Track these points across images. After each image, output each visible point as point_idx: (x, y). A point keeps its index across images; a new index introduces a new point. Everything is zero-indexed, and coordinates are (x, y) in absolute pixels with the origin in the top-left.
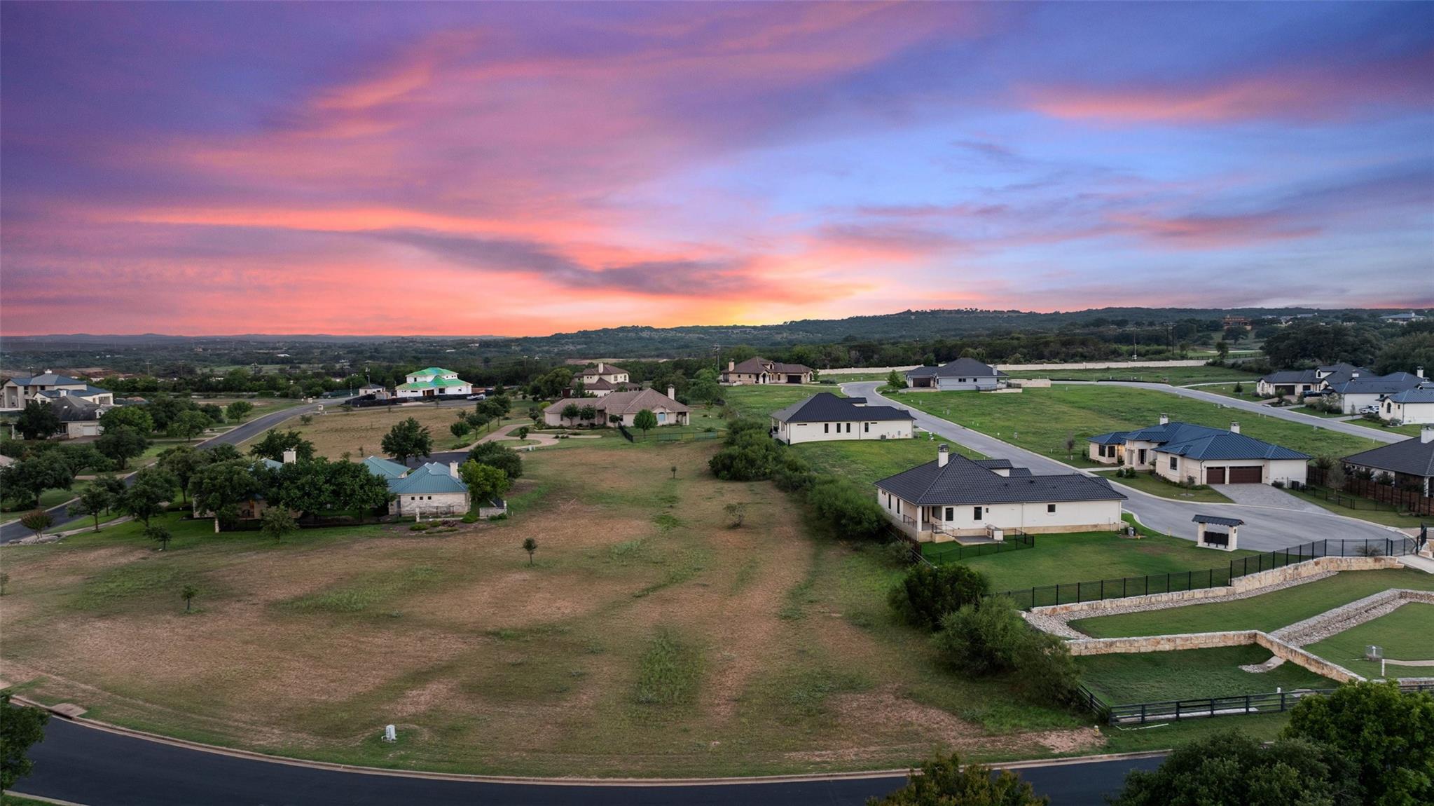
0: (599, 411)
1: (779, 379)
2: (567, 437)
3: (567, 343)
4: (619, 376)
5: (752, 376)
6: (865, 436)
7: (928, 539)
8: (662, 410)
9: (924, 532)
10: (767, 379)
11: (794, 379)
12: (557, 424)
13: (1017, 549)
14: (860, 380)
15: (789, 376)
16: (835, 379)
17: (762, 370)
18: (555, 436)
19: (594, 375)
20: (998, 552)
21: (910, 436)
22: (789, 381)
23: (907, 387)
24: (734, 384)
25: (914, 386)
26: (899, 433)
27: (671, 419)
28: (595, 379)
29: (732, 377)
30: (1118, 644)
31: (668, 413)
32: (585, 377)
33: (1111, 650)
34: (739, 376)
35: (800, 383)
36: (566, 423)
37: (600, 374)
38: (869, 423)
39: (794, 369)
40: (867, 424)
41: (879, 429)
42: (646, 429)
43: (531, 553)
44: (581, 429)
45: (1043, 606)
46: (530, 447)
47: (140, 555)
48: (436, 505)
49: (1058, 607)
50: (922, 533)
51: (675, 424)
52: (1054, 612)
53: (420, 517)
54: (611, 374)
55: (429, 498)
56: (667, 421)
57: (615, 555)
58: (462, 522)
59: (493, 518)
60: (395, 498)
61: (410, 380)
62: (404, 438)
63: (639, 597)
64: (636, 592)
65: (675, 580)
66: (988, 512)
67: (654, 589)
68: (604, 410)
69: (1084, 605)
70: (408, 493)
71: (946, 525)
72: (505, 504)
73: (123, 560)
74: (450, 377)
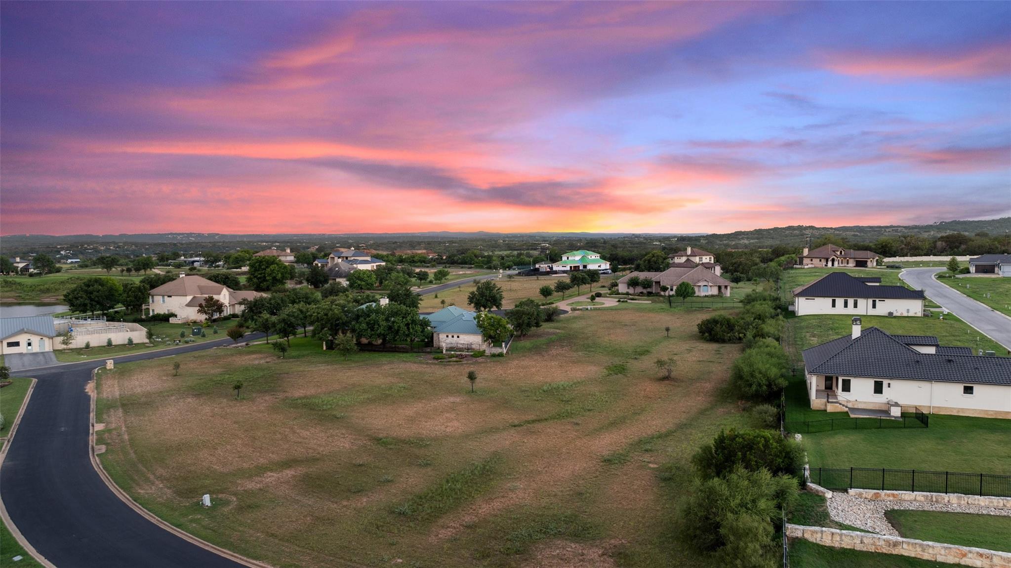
0: (656, 282)
1: (848, 264)
2: (627, 301)
3: (743, 239)
4: (704, 258)
5: (823, 260)
6: (872, 312)
7: (823, 407)
8: (705, 283)
9: (818, 401)
10: (836, 263)
11: (861, 264)
12: (624, 291)
13: (905, 427)
14: (929, 266)
15: (857, 261)
16: (901, 265)
17: (831, 255)
18: (617, 300)
19: (682, 256)
20: (880, 427)
21: (919, 314)
22: (856, 266)
23: (968, 272)
24: (806, 267)
25: (976, 271)
26: (908, 311)
27: (715, 291)
28: (684, 259)
29: (806, 261)
30: (905, 546)
31: (711, 286)
32: (676, 258)
33: (896, 551)
34: (812, 260)
35: (866, 267)
36: (631, 291)
37: (688, 256)
38: (877, 300)
39: (861, 255)
40: (874, 302)
41: (885, 307)
42: (684, 297)
43: (473, 383)
44: (639, 295)
45: (864, 489)
46: (589, 307)
47: (268, 360)
48: (462, 342)
49: (883, 493)
50: (816, 401)
51: (716, 296)
52: (877, 497)
53: (447, 350)
54: (696, 256)
55: (458, 337)
56: (710, 293)
57: (541, 391)
58: (472, 356)
59: (494, 356)
60: (435, 335)
61: (564, 258)
62: (482, 294)
63: (515, 426)
64: (516, 422)
65: (559, 417)
66: (889, 387)
67: (534, 421)
68: (659, 282)
69: (919, 495)
70: (444, 332)
71: (842, 396)
72: (503, 346)
73: (257, 362)
74: (593, 257)
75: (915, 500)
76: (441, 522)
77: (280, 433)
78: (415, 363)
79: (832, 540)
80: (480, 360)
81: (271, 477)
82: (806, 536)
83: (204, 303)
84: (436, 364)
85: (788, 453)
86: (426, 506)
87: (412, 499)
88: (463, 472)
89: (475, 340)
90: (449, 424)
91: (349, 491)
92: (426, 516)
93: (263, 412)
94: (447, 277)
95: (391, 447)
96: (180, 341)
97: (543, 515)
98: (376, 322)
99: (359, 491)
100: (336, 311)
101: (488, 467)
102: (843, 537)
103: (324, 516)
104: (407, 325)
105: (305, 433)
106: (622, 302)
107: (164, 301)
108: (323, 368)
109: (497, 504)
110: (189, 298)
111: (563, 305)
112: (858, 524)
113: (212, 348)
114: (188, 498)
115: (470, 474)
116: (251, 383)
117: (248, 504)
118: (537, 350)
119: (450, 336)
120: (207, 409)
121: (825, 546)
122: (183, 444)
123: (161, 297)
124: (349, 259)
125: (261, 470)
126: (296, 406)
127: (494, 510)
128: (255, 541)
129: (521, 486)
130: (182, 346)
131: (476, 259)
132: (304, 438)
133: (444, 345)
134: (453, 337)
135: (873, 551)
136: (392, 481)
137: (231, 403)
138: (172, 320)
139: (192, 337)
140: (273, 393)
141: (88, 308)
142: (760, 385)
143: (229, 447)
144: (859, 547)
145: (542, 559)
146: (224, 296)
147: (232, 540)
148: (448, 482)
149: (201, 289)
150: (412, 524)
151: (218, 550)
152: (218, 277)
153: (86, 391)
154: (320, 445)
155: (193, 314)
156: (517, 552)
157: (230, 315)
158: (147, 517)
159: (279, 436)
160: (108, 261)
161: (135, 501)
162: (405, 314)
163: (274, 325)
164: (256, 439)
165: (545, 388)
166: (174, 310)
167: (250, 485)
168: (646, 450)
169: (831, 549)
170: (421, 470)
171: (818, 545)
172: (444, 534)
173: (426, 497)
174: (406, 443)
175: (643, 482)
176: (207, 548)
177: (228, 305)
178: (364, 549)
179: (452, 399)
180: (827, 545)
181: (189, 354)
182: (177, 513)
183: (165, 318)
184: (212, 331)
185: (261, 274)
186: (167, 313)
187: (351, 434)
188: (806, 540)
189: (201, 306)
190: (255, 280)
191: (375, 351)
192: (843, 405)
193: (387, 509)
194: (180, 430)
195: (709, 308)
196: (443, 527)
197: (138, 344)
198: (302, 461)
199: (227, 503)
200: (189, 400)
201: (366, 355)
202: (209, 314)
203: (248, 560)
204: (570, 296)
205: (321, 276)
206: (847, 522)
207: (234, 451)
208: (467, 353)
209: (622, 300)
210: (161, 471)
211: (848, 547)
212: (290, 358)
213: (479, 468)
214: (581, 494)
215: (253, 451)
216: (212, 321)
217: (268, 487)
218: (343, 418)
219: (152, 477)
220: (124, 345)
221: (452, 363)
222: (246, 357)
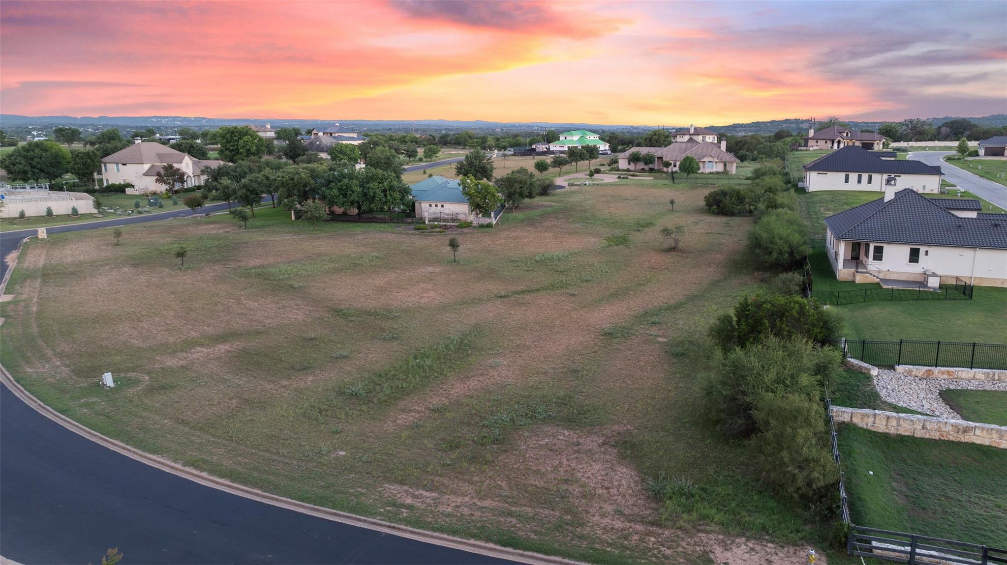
0: (658, 158)
2: (627, 178)
4: (707, 137)
5: (828, 142)
7: (850, 278)
8: (710, 159)
9: (846, 271)
11: (868, 146)
12: (625, 168)
15: (863, 143)
16: (908, 148)
17: (838, 137)
18: (617, 176)
19: (685, 135)
21: (936, 192)
23: (977, 155)
25: (986, 154)
26: (925, 188)
27: (720, 168)
28: (686, 138)
31: (716, 162)
32: (678, 136)
34: (818, 142)
36: (632, 167)
37: (691, 135)
39: (867, 136)
41: (904, 182)
42: (688, 174)
43: (455, 251)
44: (640, 172)
45: (913, 365)
46: (587, 183)
47: (227, 230)
48: (447, 212)
49: (936, 370)
50: (843, 271)
51: (722, 173)
52: (929, 375)
53: (429, 221)
54: (699, 135)
55: (442, 206)
56: (715, 170)
57: (532, 261)
58: (457, 226)
59: (482, 226)
60: (417, 204)
61: (562, 138)
62: (471, 164)
63: (501, 297)
64: (503, 293)
65: (552, 287)
66: (927, 254)
67: (523, 292)
68: (662, 158)
69: (980, 374)
70: (427, 201)
71: (872, 265)
72: (492, 215)
73: (214, 232)
74: (592, 138)
75: (974, 378)
76: (402, 404)
77: (222, 304)
78: (393, 233)
79: (887, 425)
80: (466, 230)
81: (199, 353)
82: (855, 420)
83: (162, 172)
84: (416, 234)
85: (825, 322)
86: (386, 385)
87: (370, 377)
88: (435, 347)
89: (462, 210)
90: (425, 295)
91: (293, 368)
92: (383, 398)
93: (208, 282)
94: (437, 155)
95: (353, 319)
96: (133, 211)
97: (530, 396)
98: (348, 187)
99: (306, 368)
100: (303, 175)
101: (466, 341)
102: (901, 422)
103: (255, 399)
104: (384, 191)
105: (252, 304)
106: (623, 178)
107: (118, 170)
108: (288, 237)
109: (473, 384)
110: (147, 167)
111: (559, 181)
112: (914, 406)
113: (168, 218)
114: (88, 377)
115: (445, 349)
116: (202, 252)
117: (161, 384)
118: (530, 222)
119: (433, 205)
120: (143, 279)
121: (878, 433)
122: (103, 316)
123: (115, 165)
124: (333, 135)
125: (189, 345)
126: (247, 275)
127: (469, 390)
128: (159, 429)
129: (505, 362)
130: (134, 216)
131: (470, 141)
132: (249, 310)
133: (426, 214)
134: (436, 206)
135: (937, 438)
136: (347, 357)
137: (173, 273)
138: (129, 191)
139: (148, 208)
140: (224, 263)
141: (29, 176)
142: (781, 253)
143: (157, 319)
144: (918, 434)
145: (526, 450)
146: (187, 165)
147: (129, 429)
148: (416, 357)
149: (160, 157)
150: (364, 408)
151: (108, 441)
152: (181, 145)
153: (6, 260)
154: (268, 318)
155: (151, 185)
156: (495, 441)
157: (195, 186)
158: (27, 402)
159: (220, 307)
160: (67, 133)
161: (17, 381)
162: (382, 180)
163: (234, 192)
164: (191, 310)
165: (537, 258)
166: (130, 180)
167: (171, 362)
168: (654, 323)
169: (885, 436)
170: (385, 344)
171: (869, 431)
172: (404, 419)
173: (386, 375)
174: (371, 315)
175: (651, 358)
176: (93, 439)
177: (192, 176)
178: (299, 438)
179: (430, 269)
180: (880, 431)
181: (139, 224)
182: (68, 396)
183: (120, 189)
184: (171, 202)
185: (233, 146)
186: (122, 183)
187: (307, 305)
188: (855, 425)
189: (159, 174)
190: (227, 153)
191: (349, 221)
192: (874, 276)
193: (337, 389)
194: (103, 301)
195: (715, 184)
196: (403, 411)
197: (85, 214)
198: (242, 335)
199: (136, 382)
200: (125, 269)
201: (340, 225)
202: (169, 183)
203: (143, 454)
204: (567, 173)
205: (299, 149)
206: (901, 404)
207: (162, 324)
208: (452, 224)
209: (622, 176)
210: (65, 347)
211: (906, 434)
212: (253, 227)
213: (455, 342)
214: (576, 371)
215: (185, 323)
216: (172, 193)
217: (193, 364)
218: (301, 287)
219: (49, 353)
220: (68, 215)
221: (434, 234)
222: (203, 227)
